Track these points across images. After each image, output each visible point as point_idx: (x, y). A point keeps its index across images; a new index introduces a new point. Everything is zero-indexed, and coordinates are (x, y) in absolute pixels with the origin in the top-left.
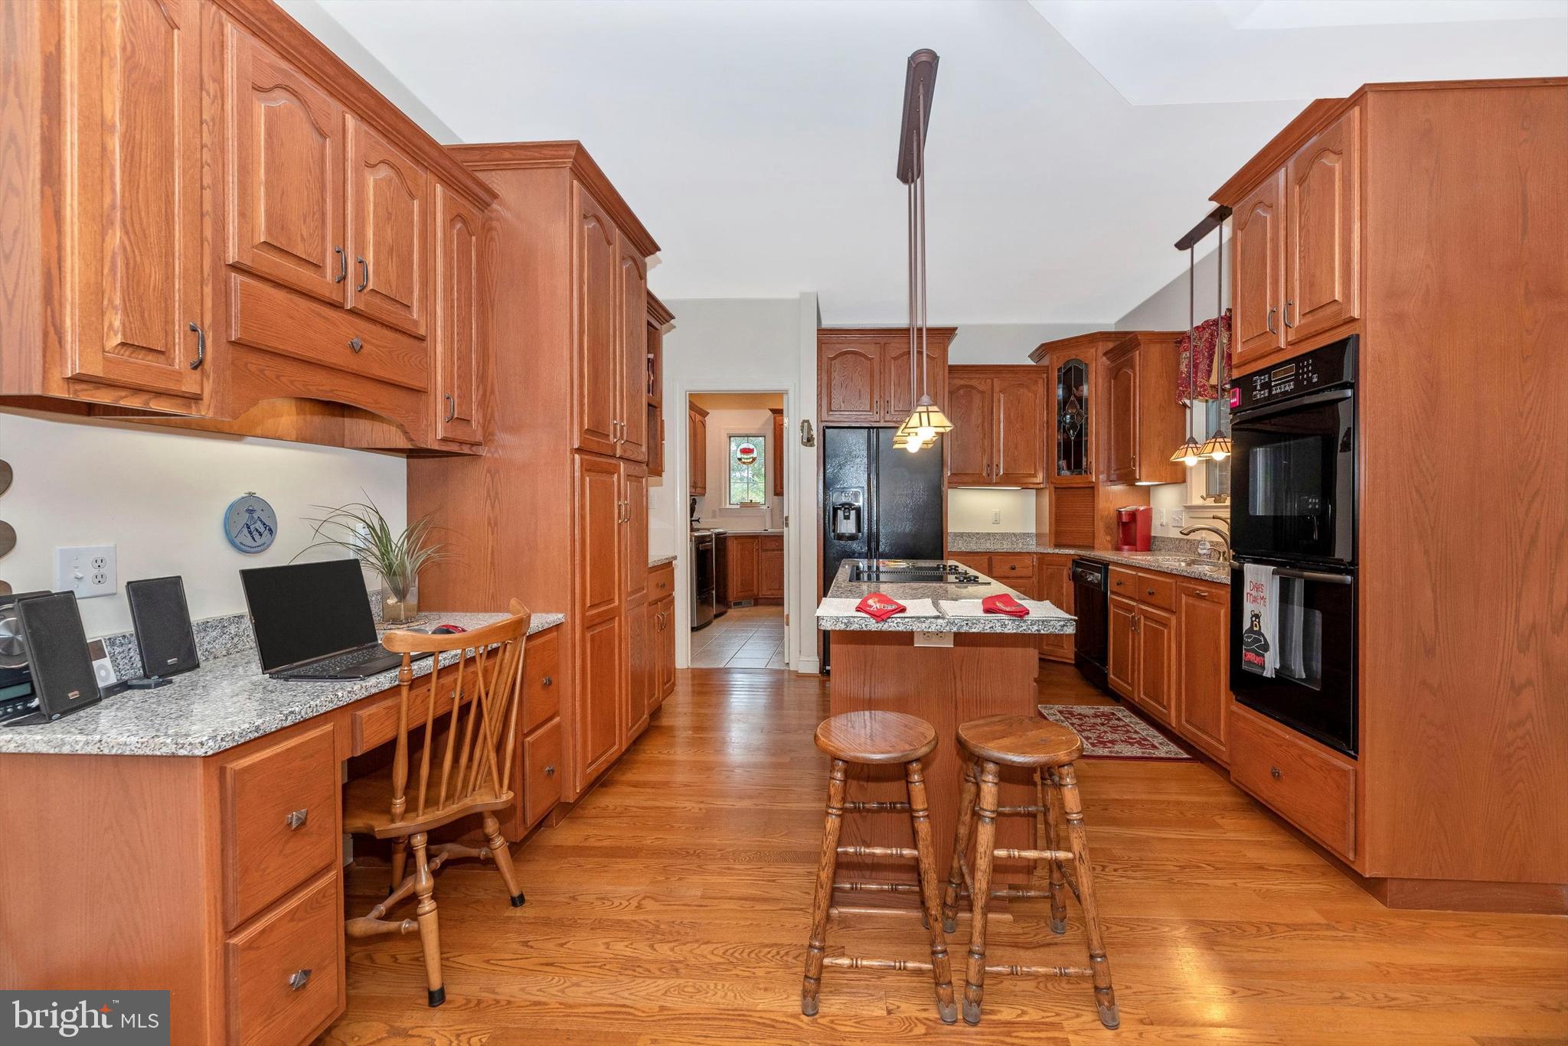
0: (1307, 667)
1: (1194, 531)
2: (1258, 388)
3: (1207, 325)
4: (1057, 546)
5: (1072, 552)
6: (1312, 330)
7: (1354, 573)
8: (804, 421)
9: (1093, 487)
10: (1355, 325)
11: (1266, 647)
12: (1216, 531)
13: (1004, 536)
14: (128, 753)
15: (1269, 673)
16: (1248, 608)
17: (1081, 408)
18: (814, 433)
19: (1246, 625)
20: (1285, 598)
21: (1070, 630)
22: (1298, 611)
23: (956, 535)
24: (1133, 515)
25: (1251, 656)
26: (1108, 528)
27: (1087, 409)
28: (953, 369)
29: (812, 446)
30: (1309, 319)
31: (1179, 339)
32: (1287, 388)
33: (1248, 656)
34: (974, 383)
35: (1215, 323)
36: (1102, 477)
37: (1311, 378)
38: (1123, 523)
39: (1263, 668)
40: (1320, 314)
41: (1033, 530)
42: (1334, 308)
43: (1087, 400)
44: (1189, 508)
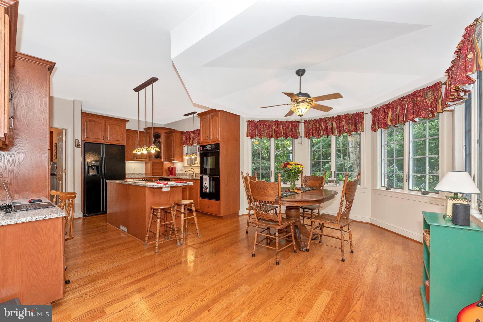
0: (212, 190)
1: (188, 171)
2: (205, 148)
3: (189, 132)
4: (153, 176)
5: (159, 177)
6: (214, 141)
7: (219, 176)
8: (76, 140)
9: (162, 162)
10: (219, 142)
11: (207, 188)
12: (192, 171)
13: (137, 174)
14: (42, 219)
15: (208, 192)
16: (204, 182)
17: (159, 144)
18: (80, 143)
19: (204, 185)
20: (210, 180)
22: (211, 182)
23: (128, 174)
24: (172, 168)
25: (205, 190)
26: (166, 171)
27: (161, 144)
28: (128, 130)
29: (80, 147)
30: (213, 139)
31: (182, 133)
32: (210, 149)
33: (204, 190)
34: (130, 134)
35: (191, 132)
36: (164, 160)
38: (170, 170)
40: (215, 139)
41: (144, 172)
42: (216, 138)
43: (161, 142)
44: (184, 167)
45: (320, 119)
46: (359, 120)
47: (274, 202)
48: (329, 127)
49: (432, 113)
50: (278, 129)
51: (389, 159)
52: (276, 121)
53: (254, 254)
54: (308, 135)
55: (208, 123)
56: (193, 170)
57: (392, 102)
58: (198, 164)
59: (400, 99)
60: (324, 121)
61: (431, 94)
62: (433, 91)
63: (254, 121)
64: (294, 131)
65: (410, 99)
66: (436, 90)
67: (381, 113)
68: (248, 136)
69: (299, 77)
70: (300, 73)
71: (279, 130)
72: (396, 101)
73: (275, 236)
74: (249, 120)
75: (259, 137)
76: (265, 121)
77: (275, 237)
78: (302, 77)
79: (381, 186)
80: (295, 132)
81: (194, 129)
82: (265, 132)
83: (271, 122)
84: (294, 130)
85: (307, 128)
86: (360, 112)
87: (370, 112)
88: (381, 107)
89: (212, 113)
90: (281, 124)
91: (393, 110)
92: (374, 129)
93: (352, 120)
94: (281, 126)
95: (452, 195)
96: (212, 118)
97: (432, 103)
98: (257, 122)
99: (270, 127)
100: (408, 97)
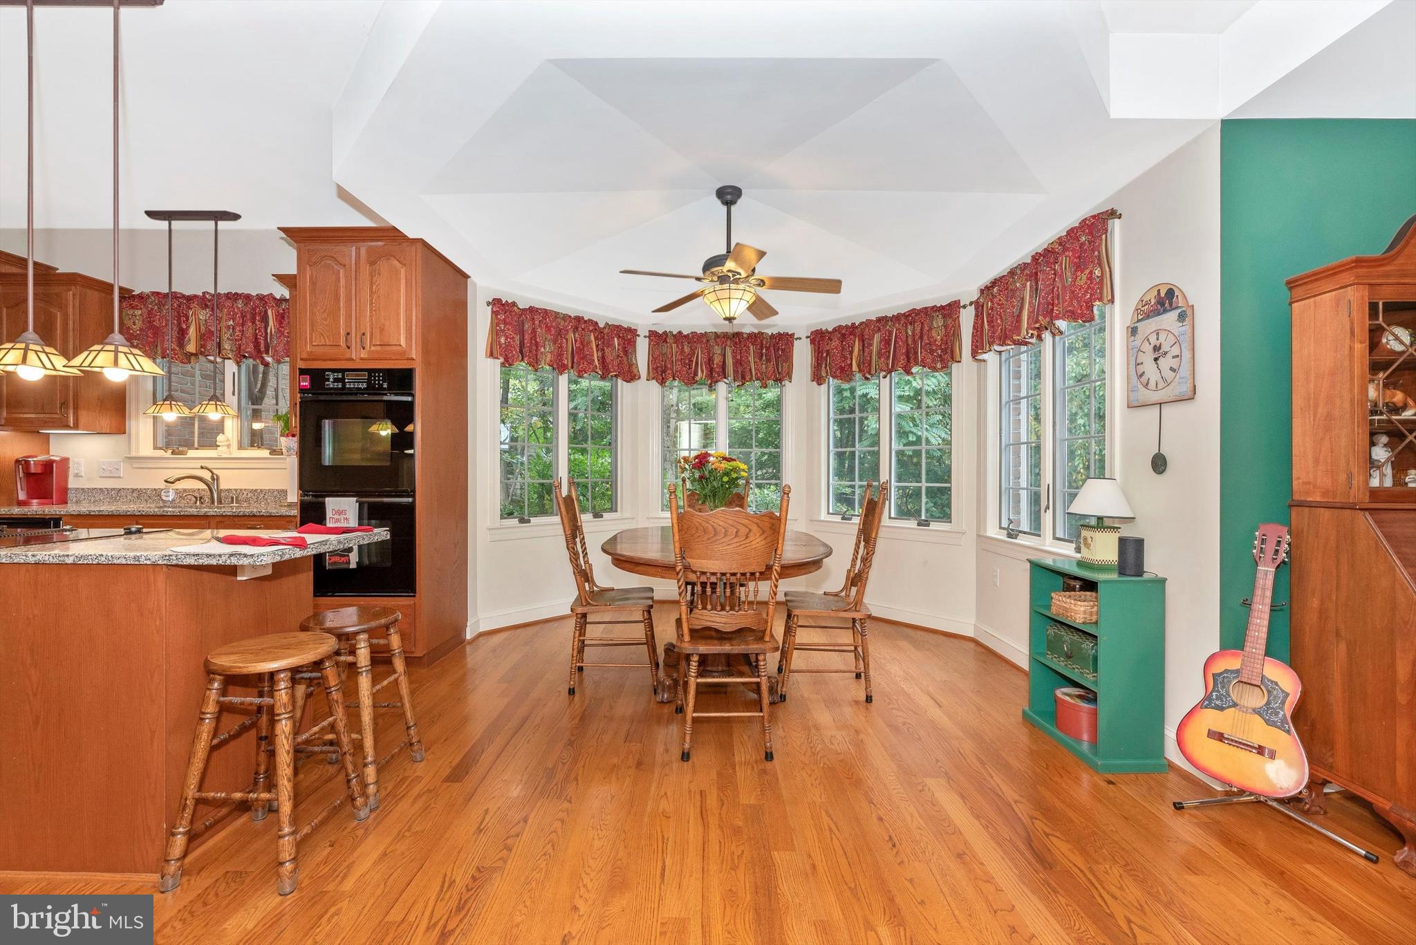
1: (179, 479)
2: (331, 380)
10: (413, 362)
21: (389, 537)
25: (336, 559)
30: (378, 348)
32: (360, 386)
33: (332, 559)
35: (190, 299)
37: (382, 385)
38: (26, 472)
39: (349, 563)
40: (387, 348)
44: (130, 459)
45: (692, 333)
46: (783, 350)
47: (761, 573)
48: (717, 360)
49: (942, 361)
50: (584, 344)
51: (837, 450)
52: (579, 319)
53: (686, 751)
54: (660, 373)
55: (347, 278)
56: (206, 475)
57: (862, 323)
58: (229, 446)
59: (879, 320)
60: (704, 340)
61: (938, 322)
62: (944, 317)
63: (514, 304)
64: (622, 357)
65: (899, 323)
66: (950, 316)
67: (835, 343)
68: (491, 355)
69: (725, 208)
70: (729, 196)
71: (585, 349)
72: (869, 321)
73: (759, 676)
74: (499, 301)
75: (530, 364)
76: (546, 312)
77: (758, 680)
78: (733, 208)
79: (828, 513)
80: (625, 359)
81: (222, 290)
82: (547, 350)
83: (566, 317)
84: (622, 355)
85: (657, 353)
86: (787, 334)
87: (807, 337)
88: (835, 330)
89: (372, 240)
90: (591, 331)
91: (862, 340)
92: (818, 378)
93: (768, 349)
94: (592, 338)
95: (1093, 522)
96: (372, 263)
97: (942, 340)
98: (524, 310)
99: (560, 334)
100: (897, 318)
